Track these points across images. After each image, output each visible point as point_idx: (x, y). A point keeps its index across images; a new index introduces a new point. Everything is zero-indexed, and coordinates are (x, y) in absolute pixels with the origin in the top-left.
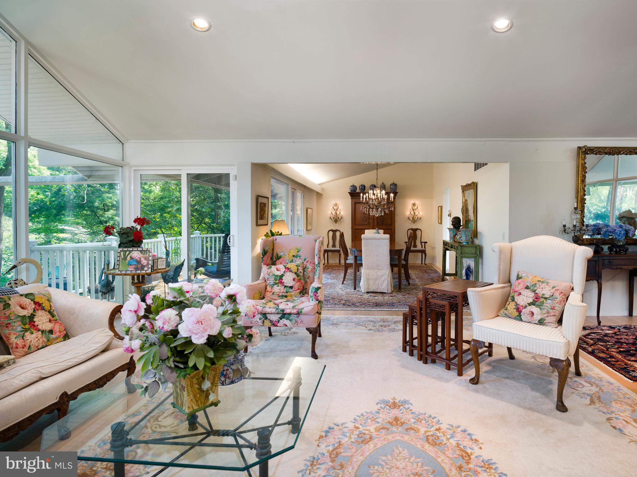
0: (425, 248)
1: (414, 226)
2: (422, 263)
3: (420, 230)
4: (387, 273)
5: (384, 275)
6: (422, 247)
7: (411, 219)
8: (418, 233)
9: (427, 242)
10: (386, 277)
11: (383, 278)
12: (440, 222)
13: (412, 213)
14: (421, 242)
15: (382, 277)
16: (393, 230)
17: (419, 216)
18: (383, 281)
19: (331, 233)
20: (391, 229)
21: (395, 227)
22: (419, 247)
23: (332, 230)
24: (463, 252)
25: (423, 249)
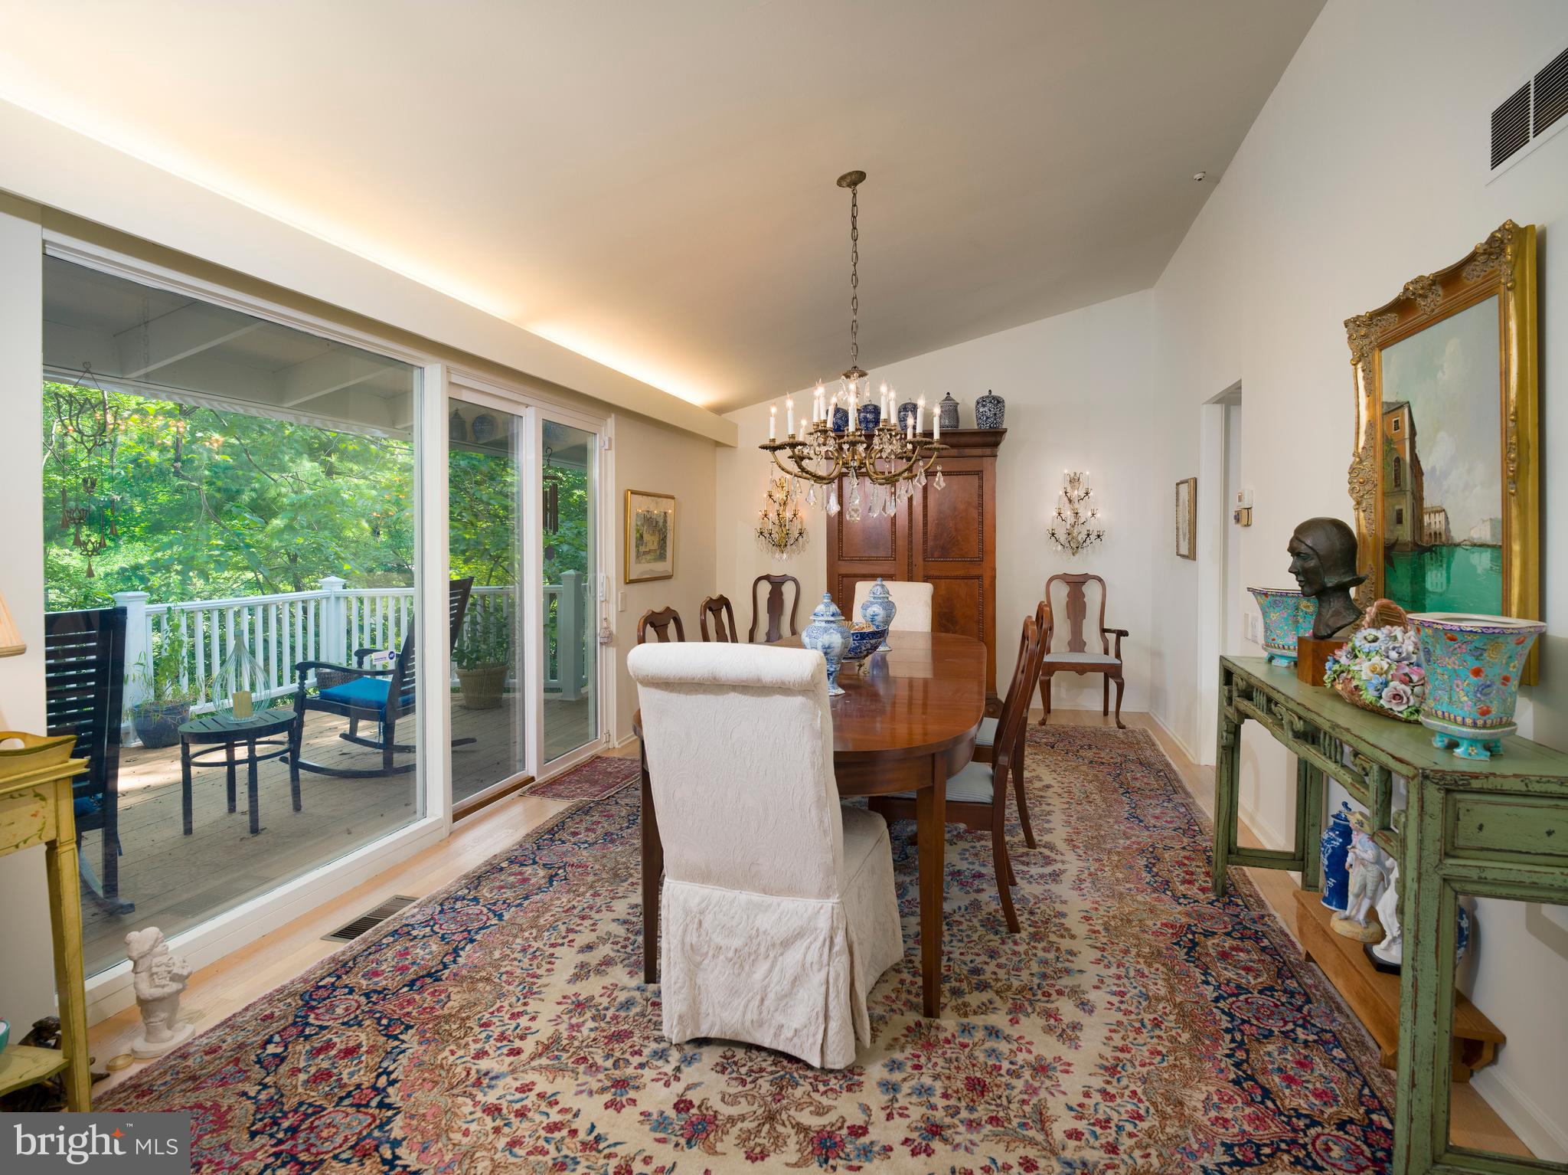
0: (1118, 655)
1: (1076, 566)
2: (1106, 712)
3: (1100, 580)
4: (823, 924)
5: (799, 935)
6: (1106, 652)
7: (1063, 538)
8: (1091, 592)
9: (1125, 633)
10: (813, 955)
11: (793, 957)
12: (1184, 551)
13: (1068, 513)
14: (1104, 631)
15: (786, 944)
16: (987, 582)
17: (1093, 526)
18: (795, 981)
19: (765, 588)
20: (979, 577)
21: (994, 569)
22: (1094, 652)
23: (767, 578)
24: (1466, 832)
25: (1111, 659)
